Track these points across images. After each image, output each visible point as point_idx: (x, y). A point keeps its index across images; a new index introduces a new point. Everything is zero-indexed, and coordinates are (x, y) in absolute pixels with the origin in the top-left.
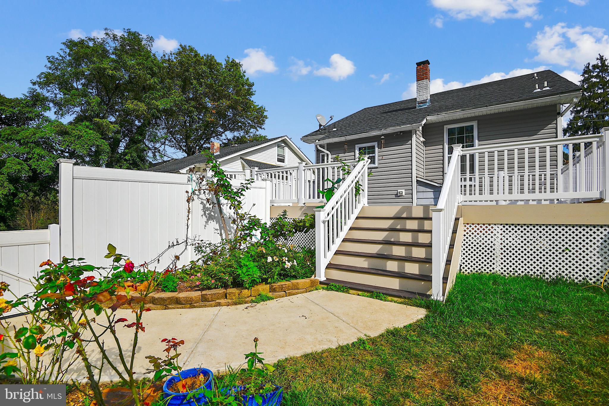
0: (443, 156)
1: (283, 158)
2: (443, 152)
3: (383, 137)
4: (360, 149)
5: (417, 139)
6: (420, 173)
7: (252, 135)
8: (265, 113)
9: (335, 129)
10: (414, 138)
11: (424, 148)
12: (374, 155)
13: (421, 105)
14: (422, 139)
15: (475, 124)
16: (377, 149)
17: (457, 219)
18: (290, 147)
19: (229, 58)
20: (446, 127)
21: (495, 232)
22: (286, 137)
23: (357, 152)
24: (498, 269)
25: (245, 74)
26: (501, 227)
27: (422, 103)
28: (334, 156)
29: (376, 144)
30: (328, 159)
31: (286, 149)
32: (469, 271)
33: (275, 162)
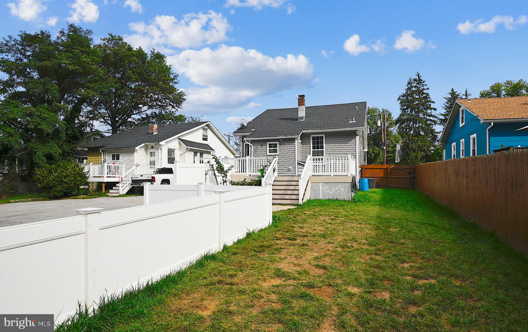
0: (310, 150)
1: (206, 138)
2: (310, 148)
3: (281, 140)
4: (269, 145)
5: (298, 142)
6: (299, 158)
7: (168, 111)
8: (184, 97)
9: (253, 130)
10: (296, 141)
11: (301, 145)
12: (276, 148)
13: (301, 119)
14: (301, 141)
15: (324, 136)
16: (278, 145)
17: (308, 181)
18: (211, 129)
19: (154, 50)
20: (312, 136)
21: (320, 185)
22: (209, 123)
23: (268, 146)
24: (321, 197)
25: (171, 67)
26: (322, 183)
27: (301, 118)
28: (255, 147)
29: (278, 143)
30: (251, 148)
31: (209, 130)
32: (313, 199)
33: (201, 141)
